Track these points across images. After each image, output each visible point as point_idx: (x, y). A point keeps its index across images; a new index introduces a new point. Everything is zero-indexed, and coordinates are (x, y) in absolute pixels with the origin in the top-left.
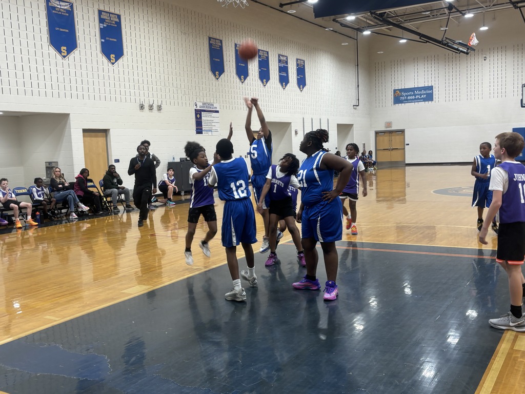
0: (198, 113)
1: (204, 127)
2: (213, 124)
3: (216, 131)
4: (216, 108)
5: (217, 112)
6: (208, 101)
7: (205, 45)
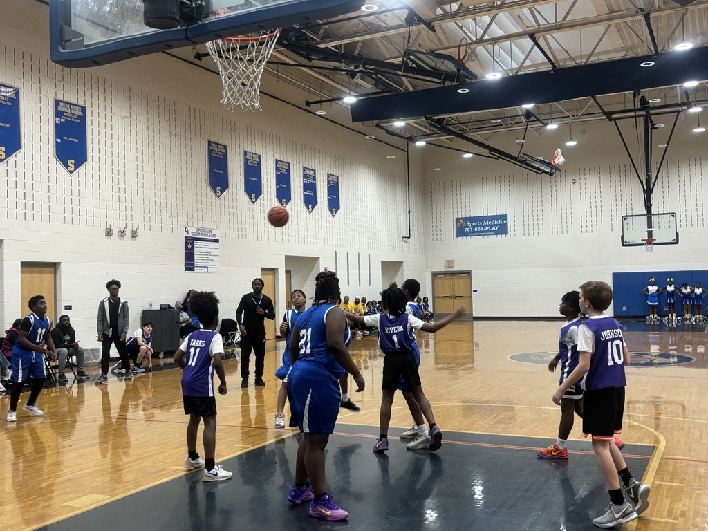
0: (190, 242)
1: (197, 262)
2: (210, 258)
3: (214, 267)
4: (215, 235)
5: (217, 241)
6: (205, 227)
7: (203, 151)
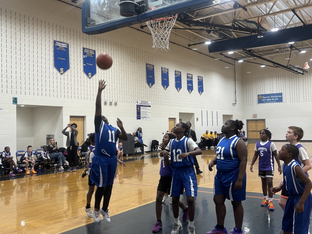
0: (139, 107)
1: (142, 115)
2: (147, 114)
3: (149, 117)
4: (149, 104)
5: (150, 106)
6: (145, 100)
7: (144, 68)
